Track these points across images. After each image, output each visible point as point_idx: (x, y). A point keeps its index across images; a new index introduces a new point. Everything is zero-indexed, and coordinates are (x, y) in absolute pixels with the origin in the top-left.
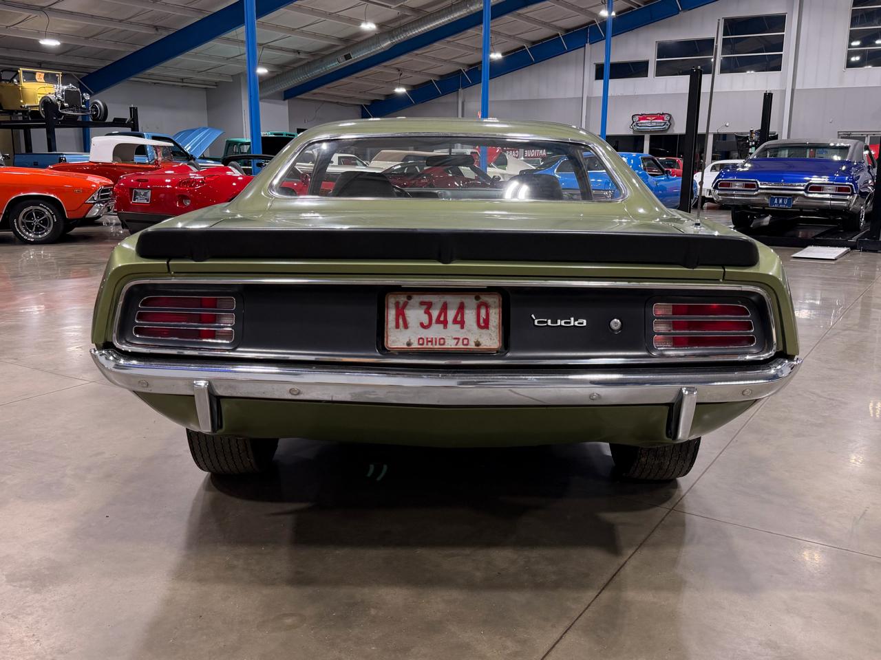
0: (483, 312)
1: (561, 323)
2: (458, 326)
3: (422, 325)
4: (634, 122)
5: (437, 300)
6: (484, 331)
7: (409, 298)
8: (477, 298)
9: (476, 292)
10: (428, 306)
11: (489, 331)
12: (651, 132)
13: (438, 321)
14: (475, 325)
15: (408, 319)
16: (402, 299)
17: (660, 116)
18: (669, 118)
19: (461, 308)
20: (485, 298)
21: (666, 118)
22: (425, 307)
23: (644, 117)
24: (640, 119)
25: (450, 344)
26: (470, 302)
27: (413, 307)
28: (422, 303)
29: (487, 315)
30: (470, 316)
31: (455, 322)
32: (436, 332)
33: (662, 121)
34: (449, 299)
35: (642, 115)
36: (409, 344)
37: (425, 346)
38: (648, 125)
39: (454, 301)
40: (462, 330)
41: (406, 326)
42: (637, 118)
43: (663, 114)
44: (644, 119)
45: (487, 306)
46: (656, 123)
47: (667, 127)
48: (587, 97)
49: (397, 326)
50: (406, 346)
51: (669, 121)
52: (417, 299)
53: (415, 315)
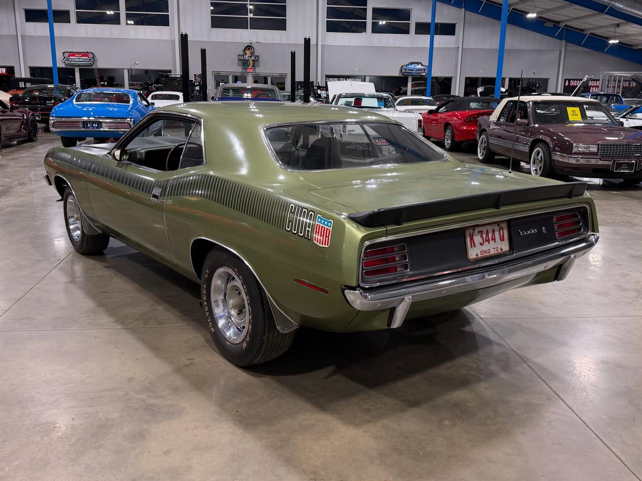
0: (501, 232)
1: (529, 232)
2: (493, 241)
3: (480, 243)
4: (65, 58)
5: (484, 229)
6: (503, 242)
7: (474, 230)
8: (499, 225)
9: (498, 223)
10: (481, 232)
11: (505, 242)
12: (79, 66)
13: (486, 241)
14: (499, 240)
15: (475, 242)
16: (471, 231)
17: (85, 54)
18: (92, 56)
19: (493, 232)
20: (501, 225)
21: (91, 56)
22: (480, 234)
23: (72, 54)
24: (69, 56)
25: (493, 252)
26: (496, 228)
27: (476, 235)
28: (479, 232)
29: (503, 233)
30: (497, 235)
31: (492, 239)
32: (486, 246)
33: (87, 58)
34: (488, 227)
35: (70, 52)
36: (477, 255)
37: (483, 255)
38: (75, 60)
39: (490, 228)
40: (496, 244)
41: (475, 246)
42: (67, 55)
43: (87, 52)
44: (73, 55)
45: (503, 229)
46: (83, 59)
47: (92, 63)
48: (22, 36)
49: (472, 247)
50: (476, 257)
51: (93, 58)
52: (477, 230)
53: (477, 239)
